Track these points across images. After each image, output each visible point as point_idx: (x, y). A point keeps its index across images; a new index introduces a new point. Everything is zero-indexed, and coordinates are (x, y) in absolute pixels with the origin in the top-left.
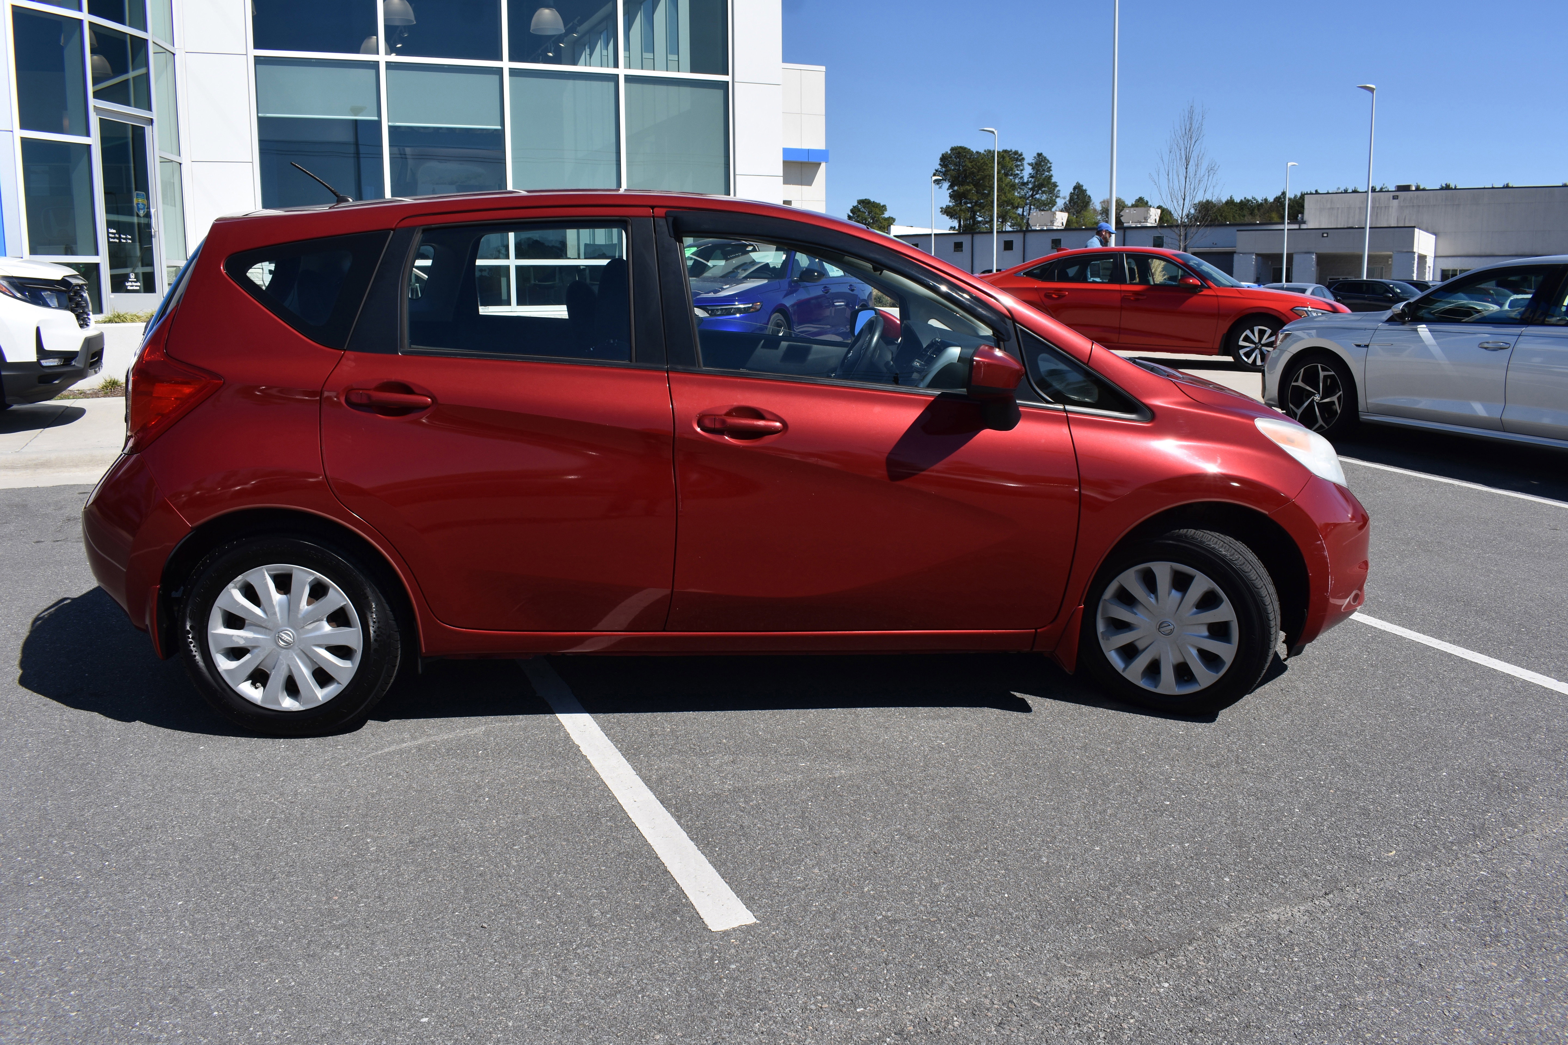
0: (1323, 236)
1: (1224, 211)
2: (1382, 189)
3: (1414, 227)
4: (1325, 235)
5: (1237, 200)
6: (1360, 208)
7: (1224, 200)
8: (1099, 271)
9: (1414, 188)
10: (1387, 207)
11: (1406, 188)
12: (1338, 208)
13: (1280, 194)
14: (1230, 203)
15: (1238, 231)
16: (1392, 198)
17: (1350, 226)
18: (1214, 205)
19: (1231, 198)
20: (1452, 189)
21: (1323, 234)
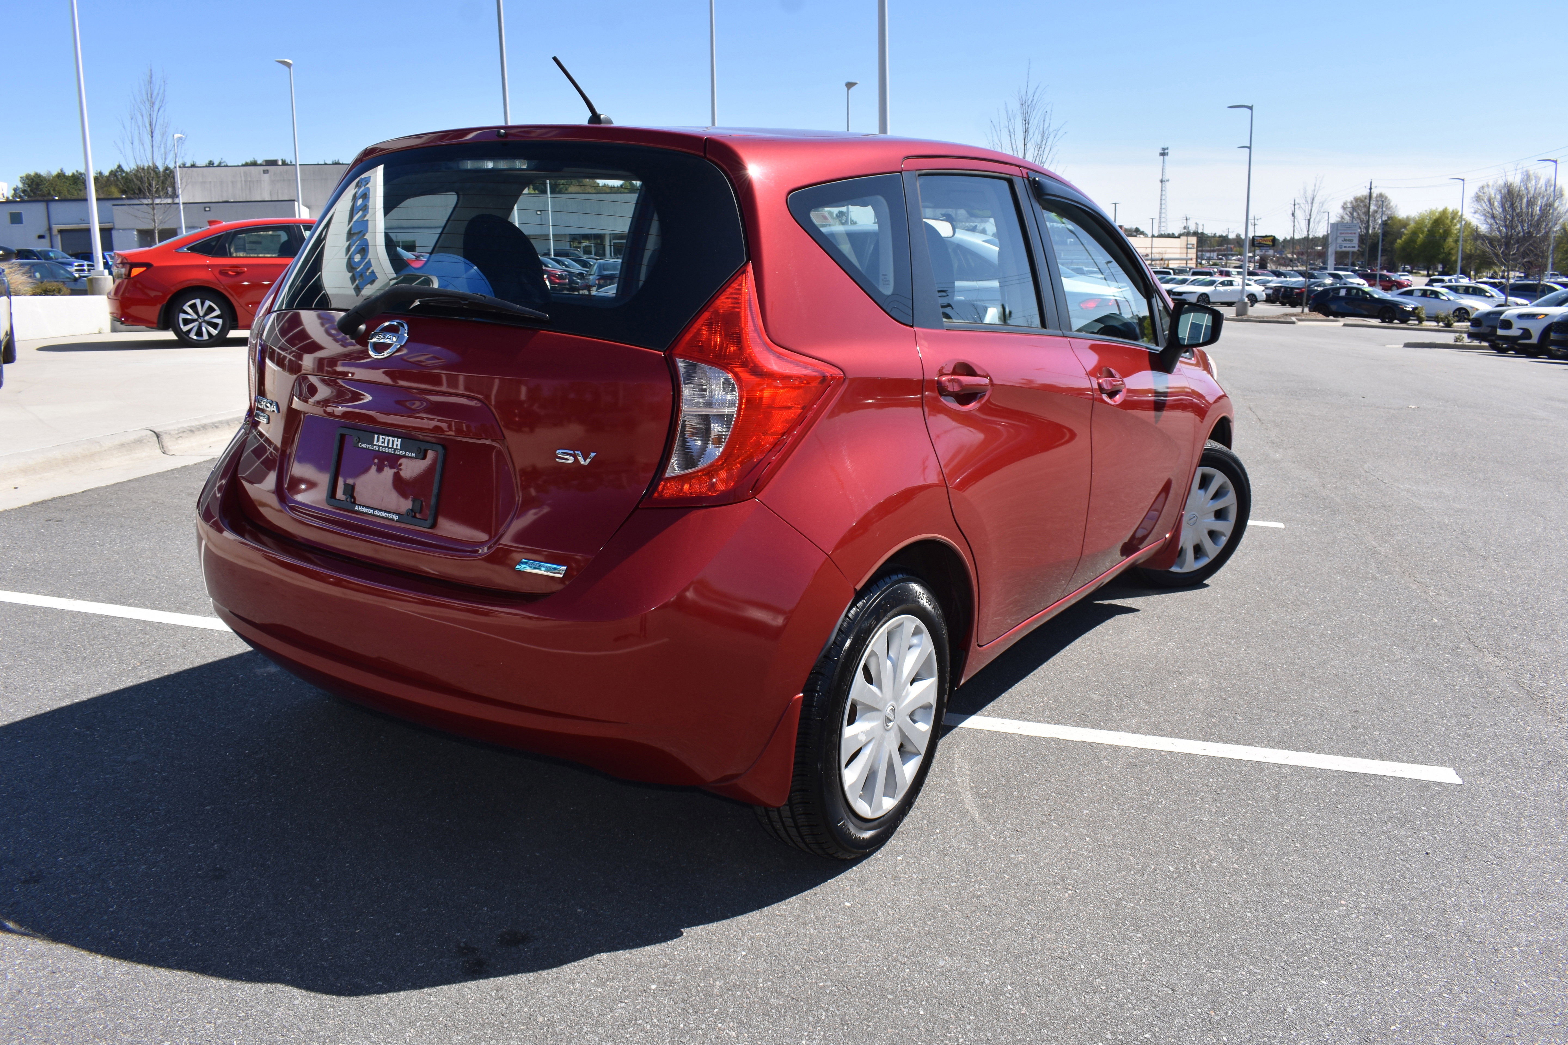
0: (205, 211)
1: (56, 185)
2: (220, 163)
3: (294, 201)
4: (207, 209)
5: (69, 173)
6: (232, 182)
7: (54, 173)
8: (244, 245)
9: (280, 163)
10: (259, 181)
11: (273, 163)
12: (210, 182)
13: (116, 167)
14: (61, 176)
15: (114, 205)
16: (262, 172)
17: (225, 200)
18: (45, 178)
19: (62, 171)
20: (288, 165)
21: (205, 208)
